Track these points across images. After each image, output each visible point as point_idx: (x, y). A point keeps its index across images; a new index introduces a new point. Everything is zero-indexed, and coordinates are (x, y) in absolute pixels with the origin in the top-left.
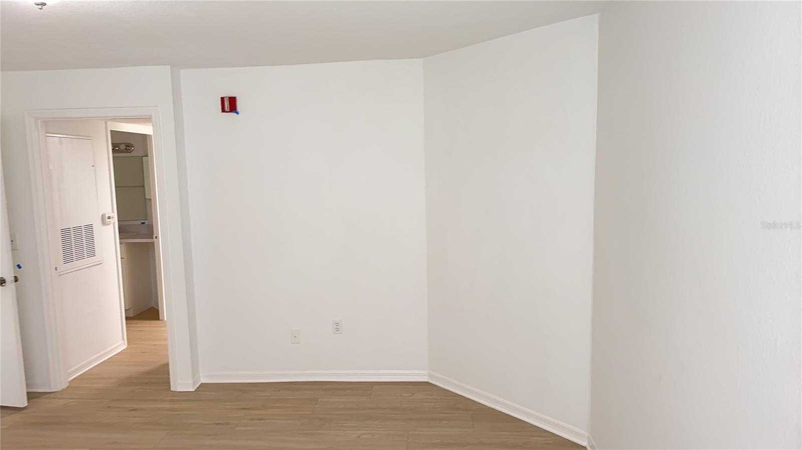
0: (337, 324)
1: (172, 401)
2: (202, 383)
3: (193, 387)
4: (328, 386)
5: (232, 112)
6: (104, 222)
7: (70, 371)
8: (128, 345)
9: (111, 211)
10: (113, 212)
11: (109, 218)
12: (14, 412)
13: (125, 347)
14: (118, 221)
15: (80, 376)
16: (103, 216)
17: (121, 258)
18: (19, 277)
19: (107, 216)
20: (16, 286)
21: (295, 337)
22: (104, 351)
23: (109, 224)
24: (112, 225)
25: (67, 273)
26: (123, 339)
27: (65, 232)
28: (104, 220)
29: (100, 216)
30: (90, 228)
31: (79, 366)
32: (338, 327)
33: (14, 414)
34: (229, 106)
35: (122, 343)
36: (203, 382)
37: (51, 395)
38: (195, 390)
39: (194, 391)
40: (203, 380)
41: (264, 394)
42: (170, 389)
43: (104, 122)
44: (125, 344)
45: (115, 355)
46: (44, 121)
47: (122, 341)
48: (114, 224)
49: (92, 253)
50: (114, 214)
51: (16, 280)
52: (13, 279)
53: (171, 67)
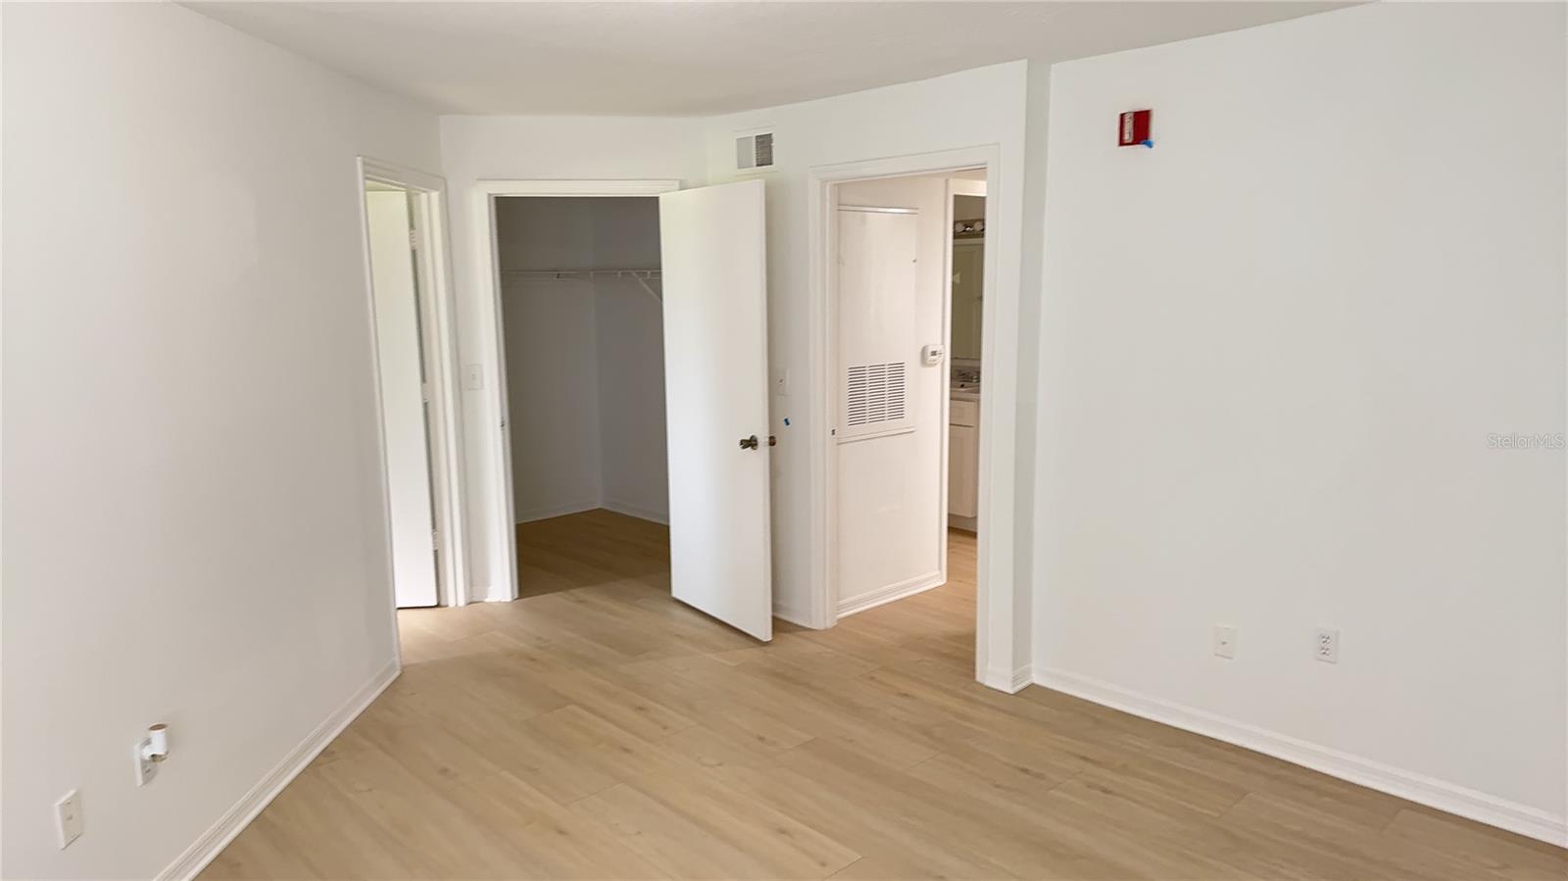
0: (1326, 639)
1: (968, 699)
2: (1033, 684)
3: (1014, 686)
4: (1283, 772)
5: (1138, 143)
6: (924, 361)
7: (841, 602)
8: (948, 579)
9: (939, 342)
10: (943, 343)
11: (934, 353)
12: (753, 644)
13: (942, 581)
14: (952, 358)
15: (858, 613)
16: (924, 350)
17: (951, 424)
18: (777, 439)
19: (930, 350)
20: (770, 450)
21: (1224, 643)
22: (904, 583)
23: (931, 365)
24: (939, 366)
25: (852, 442)
26: (940, 568)
27: (856, 373)
28: (926, 357)
29: (921, 347)
30: (898, 369)
31: (861, 596)
32: (1326, 646)
33: (753, 647)
34: (1132, 132)
35: (937, 575)
36: (1036, 682)
37: (806, 633)
38: (1016, 694)
39: (1012, 692)
40: (1037, 679)
41: (1138, 743)
42: (974, 677)
43: (943, 180)
44: (941, 578)
45: (921, 593)
46: (835, 185)
47: (937, 572)
48: (943, 364)
49: (898, 412)
50: (944, 347)
51: (772, 442)
52: (767, 440)
53: (1029, 61)
